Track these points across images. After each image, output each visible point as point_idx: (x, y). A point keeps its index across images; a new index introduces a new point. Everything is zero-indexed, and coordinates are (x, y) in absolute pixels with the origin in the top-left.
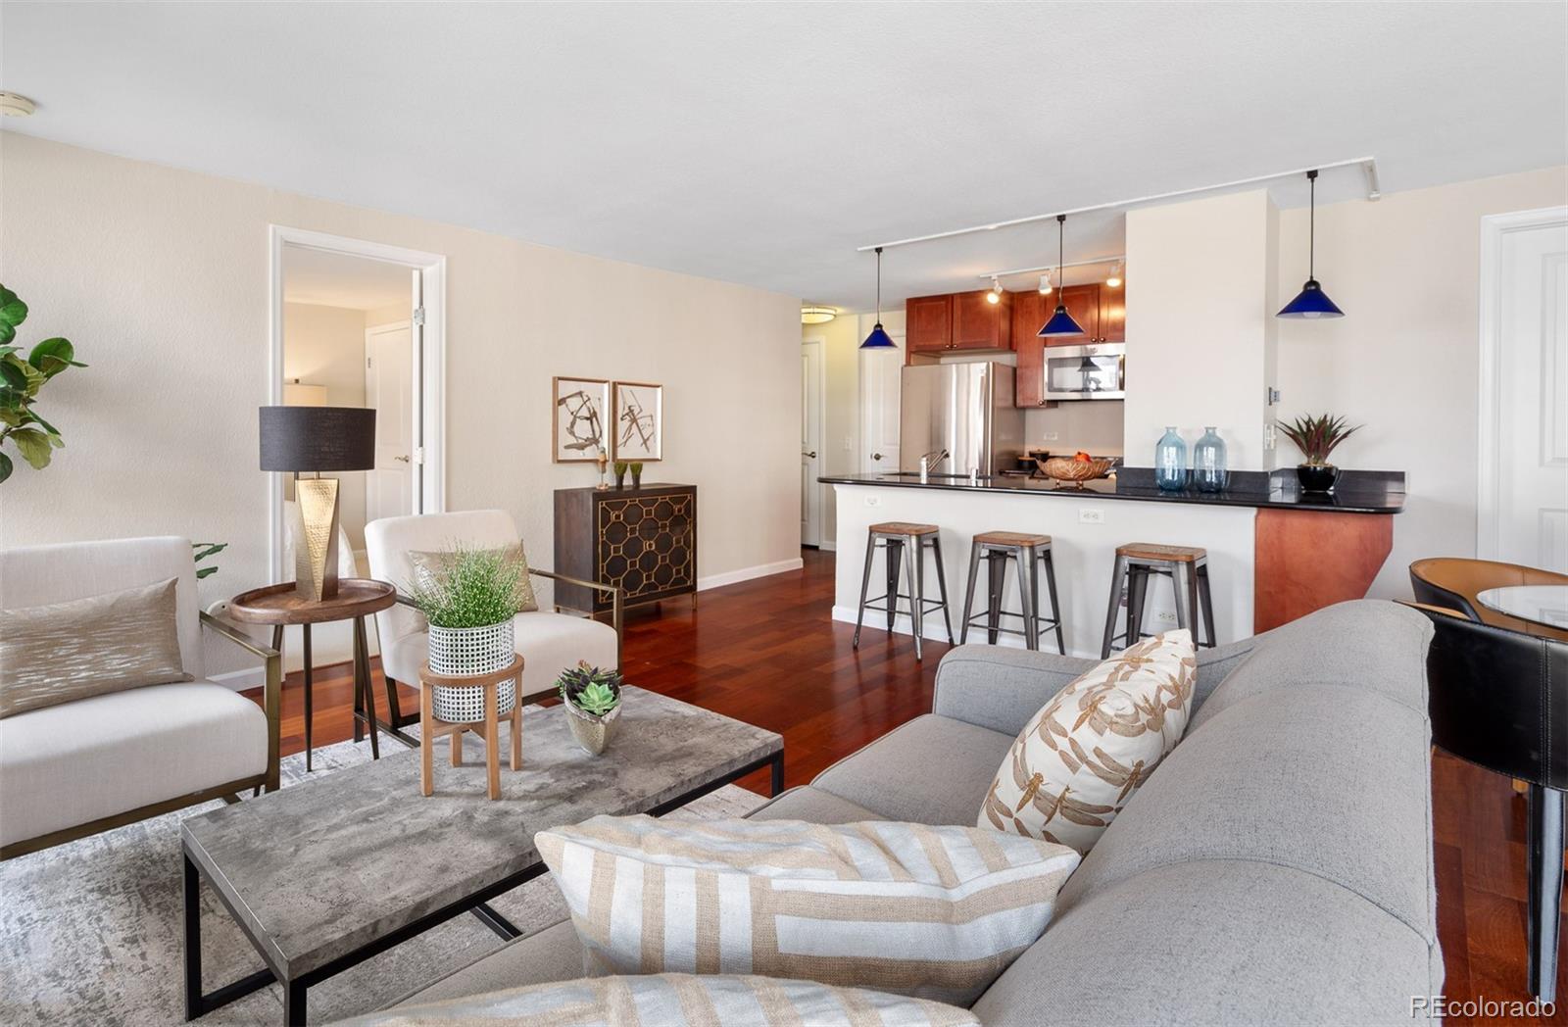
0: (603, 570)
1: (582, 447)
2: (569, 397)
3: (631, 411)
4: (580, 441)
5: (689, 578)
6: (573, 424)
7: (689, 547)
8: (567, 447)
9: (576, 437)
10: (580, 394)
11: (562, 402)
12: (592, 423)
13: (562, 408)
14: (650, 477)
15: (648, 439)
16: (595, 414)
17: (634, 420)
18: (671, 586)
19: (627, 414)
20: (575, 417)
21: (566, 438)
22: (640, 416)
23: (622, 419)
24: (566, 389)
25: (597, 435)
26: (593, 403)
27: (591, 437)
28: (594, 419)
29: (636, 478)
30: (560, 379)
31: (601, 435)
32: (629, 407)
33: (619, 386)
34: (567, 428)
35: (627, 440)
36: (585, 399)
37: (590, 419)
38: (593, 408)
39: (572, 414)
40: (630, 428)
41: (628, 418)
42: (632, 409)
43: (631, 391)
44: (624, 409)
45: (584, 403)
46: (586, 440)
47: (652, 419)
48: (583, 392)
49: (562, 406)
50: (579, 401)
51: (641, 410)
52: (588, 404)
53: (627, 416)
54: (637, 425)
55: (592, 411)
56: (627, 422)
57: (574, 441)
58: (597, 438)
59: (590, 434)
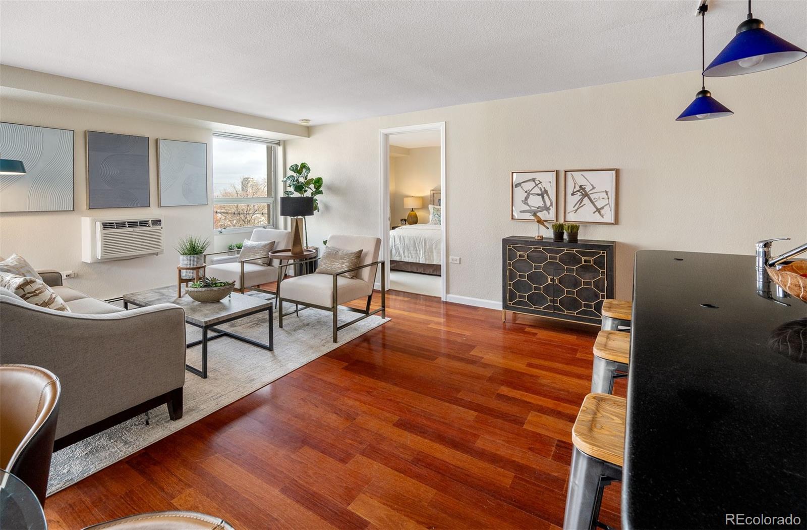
1: (536, 212)
2: (522, 182)
3: (583, 189)
4: (533, 208)
6: (526, 199)
8: (521, 212)
9: (529, 206)
10: (533, 180)
11: (518, 185)
12: (543, 197)
13: (518, 190)
15: (602, 208)
16: (546, 192)
17: (586, 195)
19: (578, 191)
20: (529, 194)
21: (519, 206)
22: (592, 192)
23: (572, 194)
24: (520, 178)
25: (548, 204)
26: (546, 185)
27: (542, 206)
28: (545, 195)
30: (515, 172)
31: (552, 205)
32: (581, 187)
33: (569, 173)
34: (522, 201)
35: (578, 209)
36: (537, 182)
37: (542, 195)
38: (544, 188)
39: (526, 192)
40: (581, 200)
41: (579, 194)
42: (583, 187)
43: (582, 175)
44: (575, 188)
45: (537, 185)
46: (538, 208)
47: (607, 194)
48: (536, 179)
49: (518, 188)
50: (532, 184)
51: (594, 188)
52: (540, 185)
53: (577, 193)
54: (590, 198)
55: (543, 190)
56: (578, 197)
57: (528, 208)
58: (548, 206)
59: (541, 204)
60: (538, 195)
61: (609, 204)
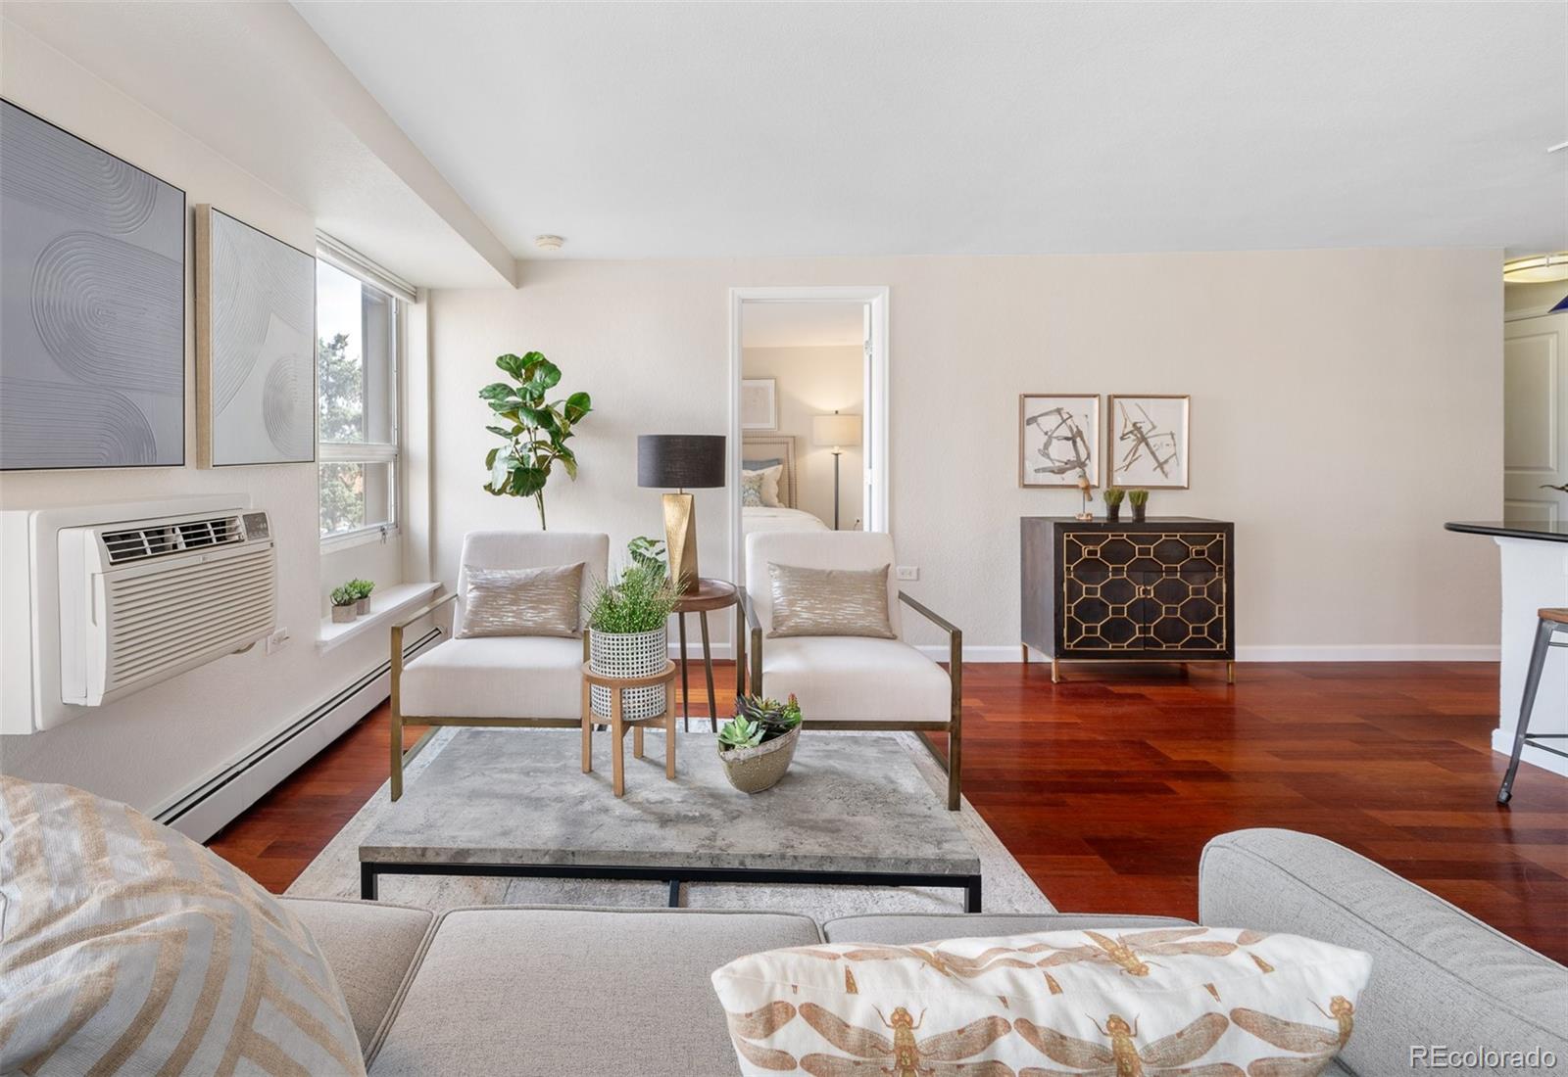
0: (1069, 612)
1: (1061, 471)
2: (1039, 416)
3: (1139, 429)
4: (1057, 464)
5: (1220, 640)
6: (1047, 445)
7: (1219, 601)
8: (1037, 471)
9: (1051, 460)
10: (1059, 411)
11: (1032, 420)
12: (1075, 443)
13: (1031, 430)
14: (1158, 509)
15: (1166, 461)
16: (1080, 433)
17: (1143, 439)
18: (1182, 646)
19: (1131, 432)
20: (1050, 437)
21: (1034, 461)
22: (1149, 434)
23: (1122, 438)
24: (1034, 407)
25: (1083, 457)
26: (1078, 421)
27: (1072, 459)
28: (1078, 439)
29: (1139, 510)
30: (1026, 396)
31: (1089, 457)
32: (1134, 425)
33: (1117, 400)
34: (1039, 450)
35: (1130, 463)
36: (1065, 416)
37: (1073, 439)
38: (1077, 427)
39: (1046, 433)
40: (1135, 449)
41: (1133, 437)
42: (1138, 425)
43: (1137, 405)
44: (1125, 426)
45: (1064, 421)
46: (1066, 464)
47: (1173, 438)
48: (1062, 409)
49: (1032, 426)
50: (1055, 420)
51: (1154, 427)
52: (1069, 422)
53: (1130, 435)
54: (1147, 444)
55: (1075, 430)
56: (1131, 442)
57: (1048, 464)
58: (1083, 460)
59: (1072, 456)
60: (1067, 439)
61: (1175, 454)
